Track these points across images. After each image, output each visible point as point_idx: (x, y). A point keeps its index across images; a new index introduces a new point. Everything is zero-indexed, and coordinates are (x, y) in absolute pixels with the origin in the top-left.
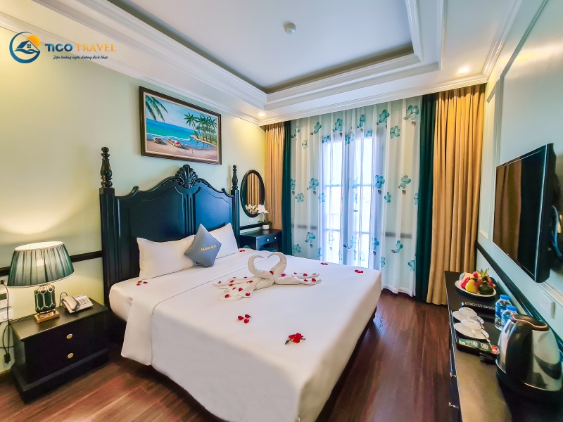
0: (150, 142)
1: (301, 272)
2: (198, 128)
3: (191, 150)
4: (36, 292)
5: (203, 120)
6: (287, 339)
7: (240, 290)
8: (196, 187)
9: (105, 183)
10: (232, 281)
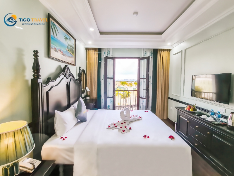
0: (52, 50)
8: (70, 78)
9: (36, 75)
10: (115, 125)
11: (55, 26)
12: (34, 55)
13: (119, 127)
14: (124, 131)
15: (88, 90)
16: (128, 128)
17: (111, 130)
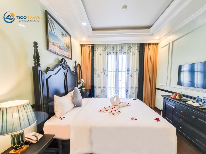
0: (50, 43)
7: (115, 111)
8: (67, 69)
9: (37, 64)
10: (106, 109)
11: (52, 22)
12: (34, 46)
13: (109, 111)
14: (113, 114)
15: (84, 82)
16: (117, 111)
17: (103, 113)
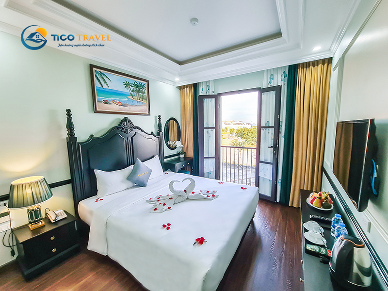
0: (100, 104)
1: (205, 190)
2: (132, 91)
3: (128, 106)
4: (28, 210)
5: (136, 85)
6: (194, 241)
7: (164, 204)
8: (133, 132)
9: (70, 134)
11: (104, 74)
